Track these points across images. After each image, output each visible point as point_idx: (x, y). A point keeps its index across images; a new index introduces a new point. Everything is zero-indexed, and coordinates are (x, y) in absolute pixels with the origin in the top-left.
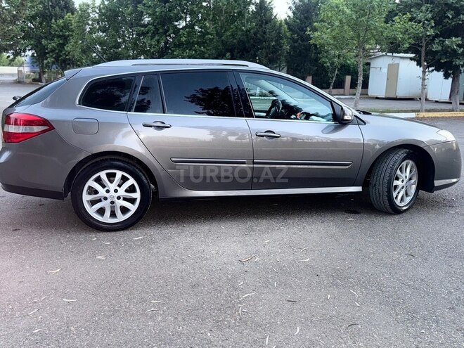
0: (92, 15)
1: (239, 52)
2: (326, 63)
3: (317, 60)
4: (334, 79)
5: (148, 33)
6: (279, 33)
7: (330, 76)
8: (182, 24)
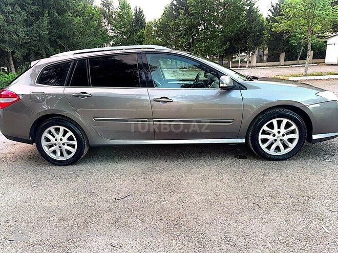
0: (154, 28)
1: (235, 41)
2: (294, 43)
3: (288, 41)
4: (301, 53)
5: (181, 35)
6: (262, 27)
7: (298, 51)
8: (201, 28)
